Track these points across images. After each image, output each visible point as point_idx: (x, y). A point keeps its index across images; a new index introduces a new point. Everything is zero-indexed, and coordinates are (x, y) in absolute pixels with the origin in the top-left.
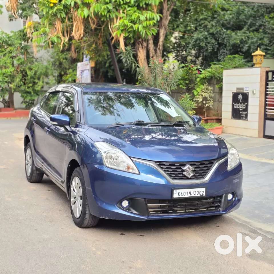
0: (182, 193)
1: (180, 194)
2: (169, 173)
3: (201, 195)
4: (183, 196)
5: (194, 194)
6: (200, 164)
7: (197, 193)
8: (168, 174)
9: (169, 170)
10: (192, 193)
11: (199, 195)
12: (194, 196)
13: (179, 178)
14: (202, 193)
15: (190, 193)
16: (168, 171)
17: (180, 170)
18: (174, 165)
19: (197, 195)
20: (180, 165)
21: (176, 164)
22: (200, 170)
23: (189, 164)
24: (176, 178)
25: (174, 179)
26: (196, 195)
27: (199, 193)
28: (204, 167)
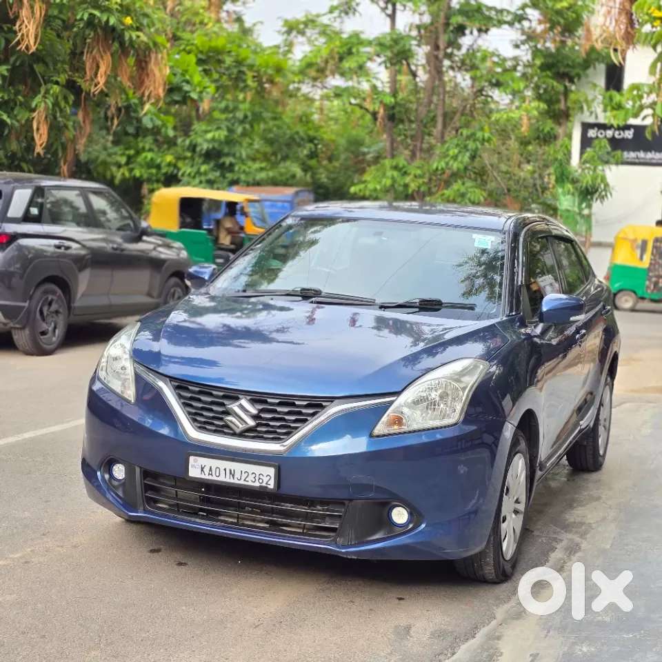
0: (211, 469)
1: (206, 470)
2: (194, 411)
3: (264, 484)
4: (214, 478)
5: (243, 478)
6: (280, 404)
7: (251, 478)
8: (189, 413)
9: (194, 404)
10: (237, 475)
11: (257, 484)
12: (242, 482)
13: (214, 428)
14: (266, 479)
15: (232, 474)
16: (191, 406)
17: (220, 409)
18: (211, 395)
19: (252, 482)
20: (224, 397)
21: (214, 393)
22: (273, 419)
23: (249, 398)
24: (206, 428)
25: (202, 428)
26: (250, 483)
27: (257, 478)
28: (289, 413)
